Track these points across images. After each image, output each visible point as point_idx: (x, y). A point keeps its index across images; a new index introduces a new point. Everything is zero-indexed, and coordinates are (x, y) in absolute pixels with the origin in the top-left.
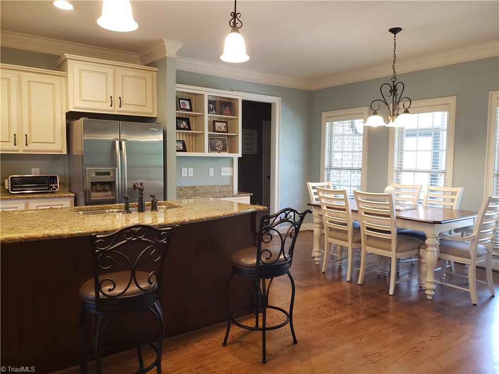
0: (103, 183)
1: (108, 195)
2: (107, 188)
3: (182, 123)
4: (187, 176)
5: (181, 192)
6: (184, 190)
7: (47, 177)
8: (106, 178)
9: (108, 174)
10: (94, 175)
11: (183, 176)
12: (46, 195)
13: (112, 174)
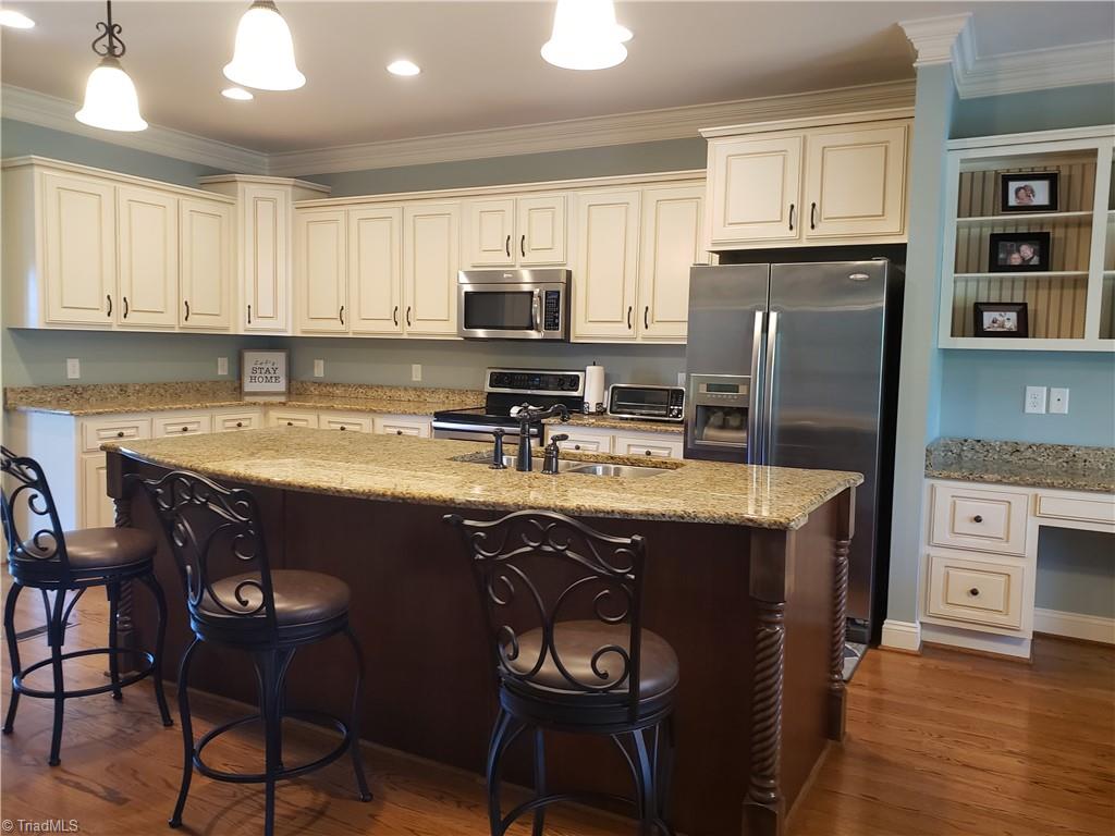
0: (728, 411)
1: (733, 438)
2: (734, 421)
3: (1019, 251)
4: (1044, 412)
5: (1014, 458)
6: (1028, 453)
7: (667, 390)
8: (728, 399)
9: (735, 389)
10: (703, 389)
11: (1029, 409)
12: (663, 427)
13: (743, 390)
